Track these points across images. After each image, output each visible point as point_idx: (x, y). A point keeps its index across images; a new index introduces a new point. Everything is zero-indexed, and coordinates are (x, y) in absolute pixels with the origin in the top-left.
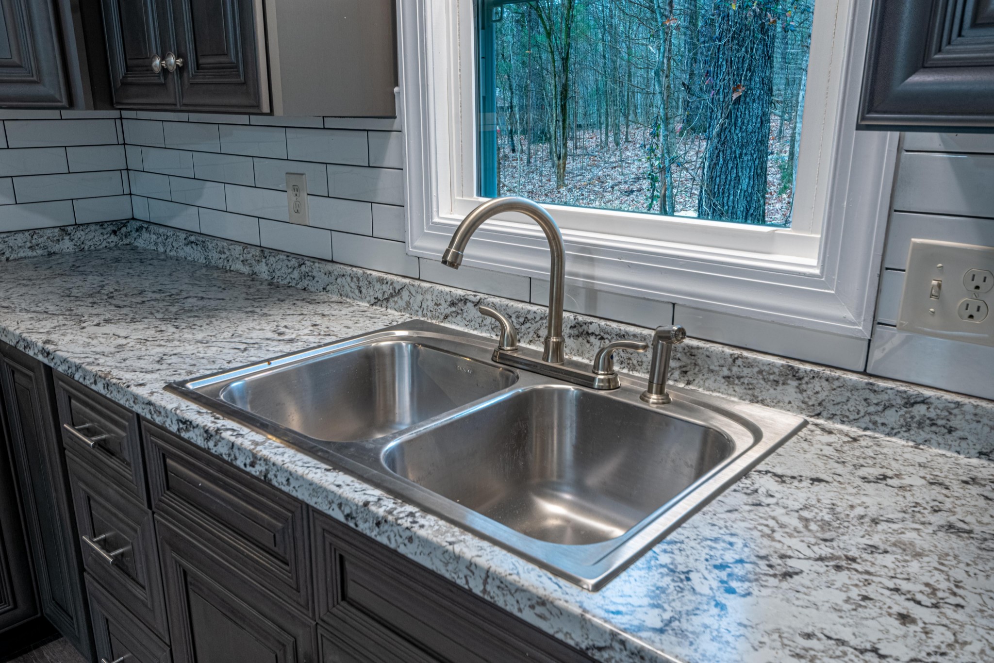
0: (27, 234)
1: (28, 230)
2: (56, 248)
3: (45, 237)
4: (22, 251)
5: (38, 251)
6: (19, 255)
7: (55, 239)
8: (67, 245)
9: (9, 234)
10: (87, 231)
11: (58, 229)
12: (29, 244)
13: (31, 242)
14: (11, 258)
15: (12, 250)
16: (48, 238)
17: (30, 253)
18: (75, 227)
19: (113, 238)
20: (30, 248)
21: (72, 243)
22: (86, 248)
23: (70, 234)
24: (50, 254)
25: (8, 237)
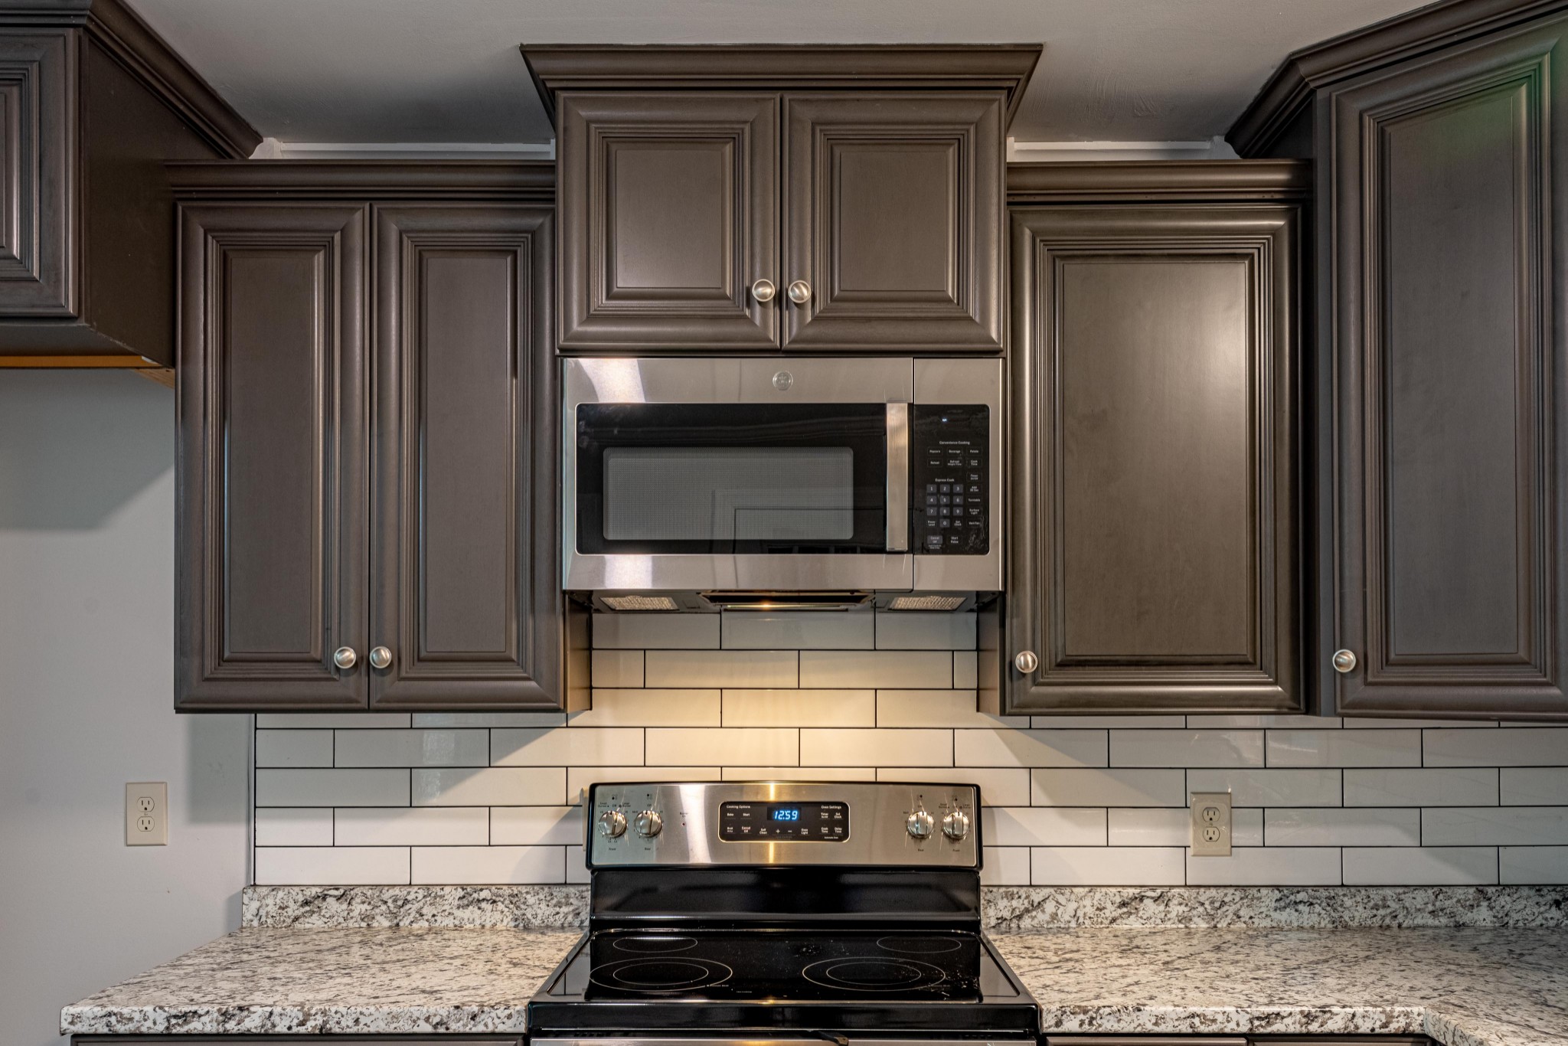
0: (1430, 891)
1: (1433, 886)
2: (1467, 917)
3: (1455, 900)
4: (1420, 916)
5: (1441, 919)
6: (1416, 922)
7: (1468, 903)
8: (1483, 916)
9: (1406, 890)
10: (1516, 896)
11: (1474, 889)
12: (1430, 908)
13: (1434, 905)
14: (1404, 925)
15: (1408, 912)
16: (1459, 901)
17: (1430, 921)
18: (1499, 888)
19: (1555, 913)
20: (1432, 912)
21: (1491, 913)
22: (1511, 922)
23: (1489, 899)
24: (1459, 926)
25: (1405, 893)
